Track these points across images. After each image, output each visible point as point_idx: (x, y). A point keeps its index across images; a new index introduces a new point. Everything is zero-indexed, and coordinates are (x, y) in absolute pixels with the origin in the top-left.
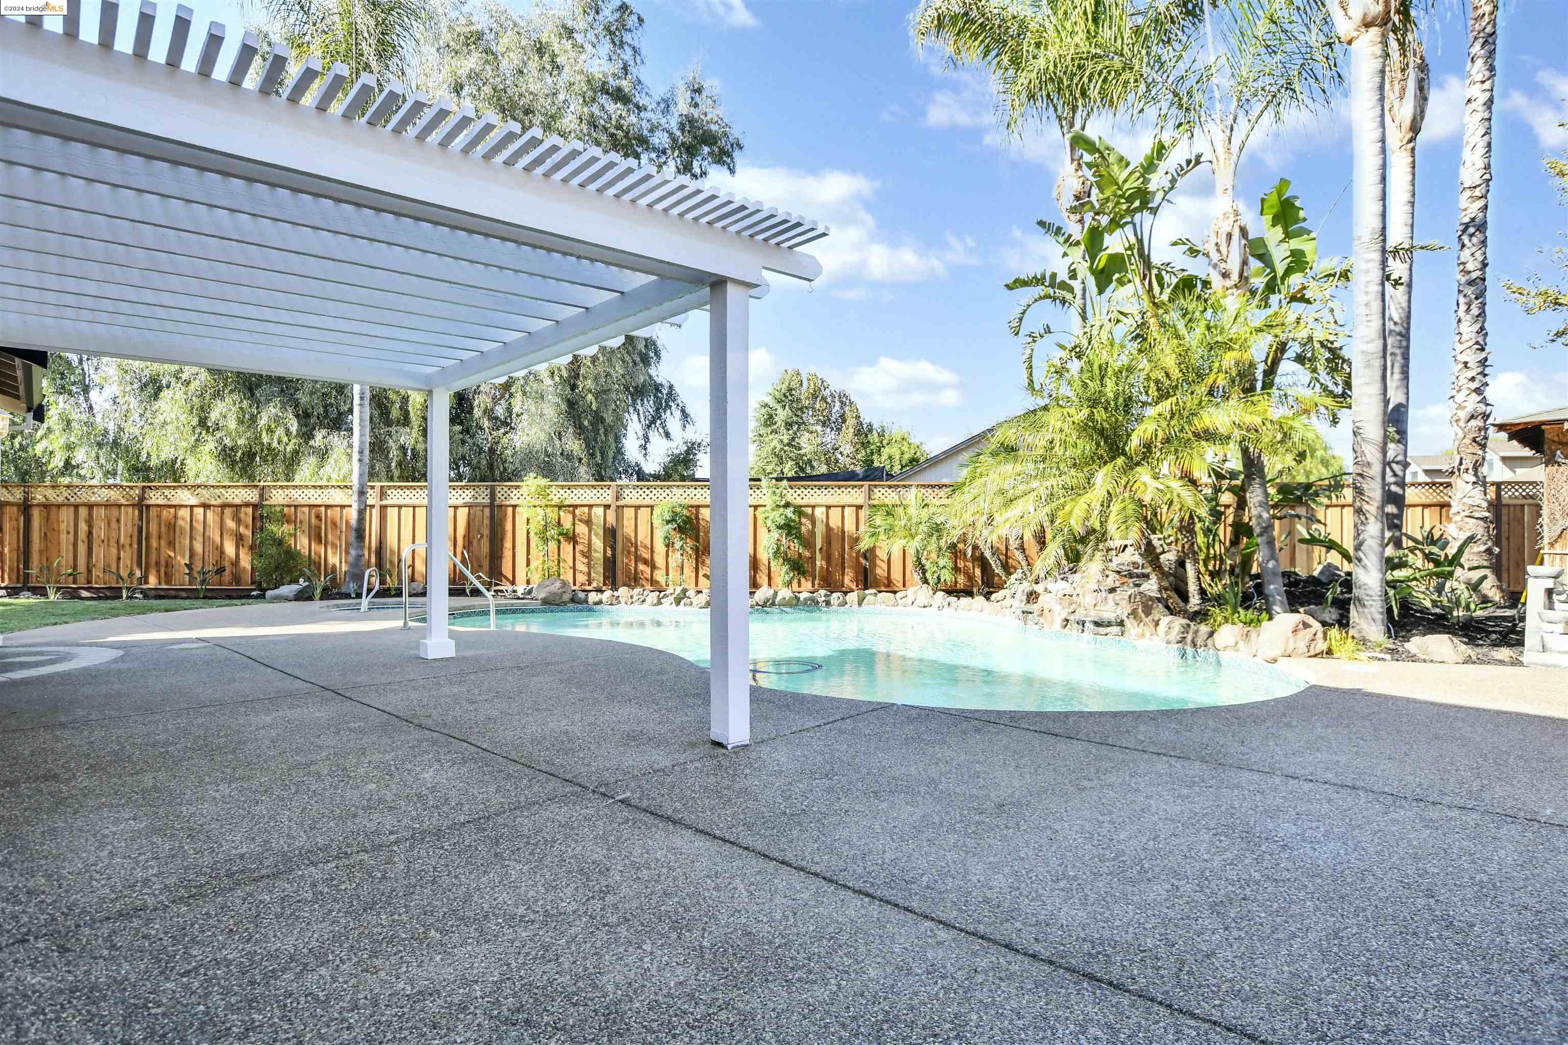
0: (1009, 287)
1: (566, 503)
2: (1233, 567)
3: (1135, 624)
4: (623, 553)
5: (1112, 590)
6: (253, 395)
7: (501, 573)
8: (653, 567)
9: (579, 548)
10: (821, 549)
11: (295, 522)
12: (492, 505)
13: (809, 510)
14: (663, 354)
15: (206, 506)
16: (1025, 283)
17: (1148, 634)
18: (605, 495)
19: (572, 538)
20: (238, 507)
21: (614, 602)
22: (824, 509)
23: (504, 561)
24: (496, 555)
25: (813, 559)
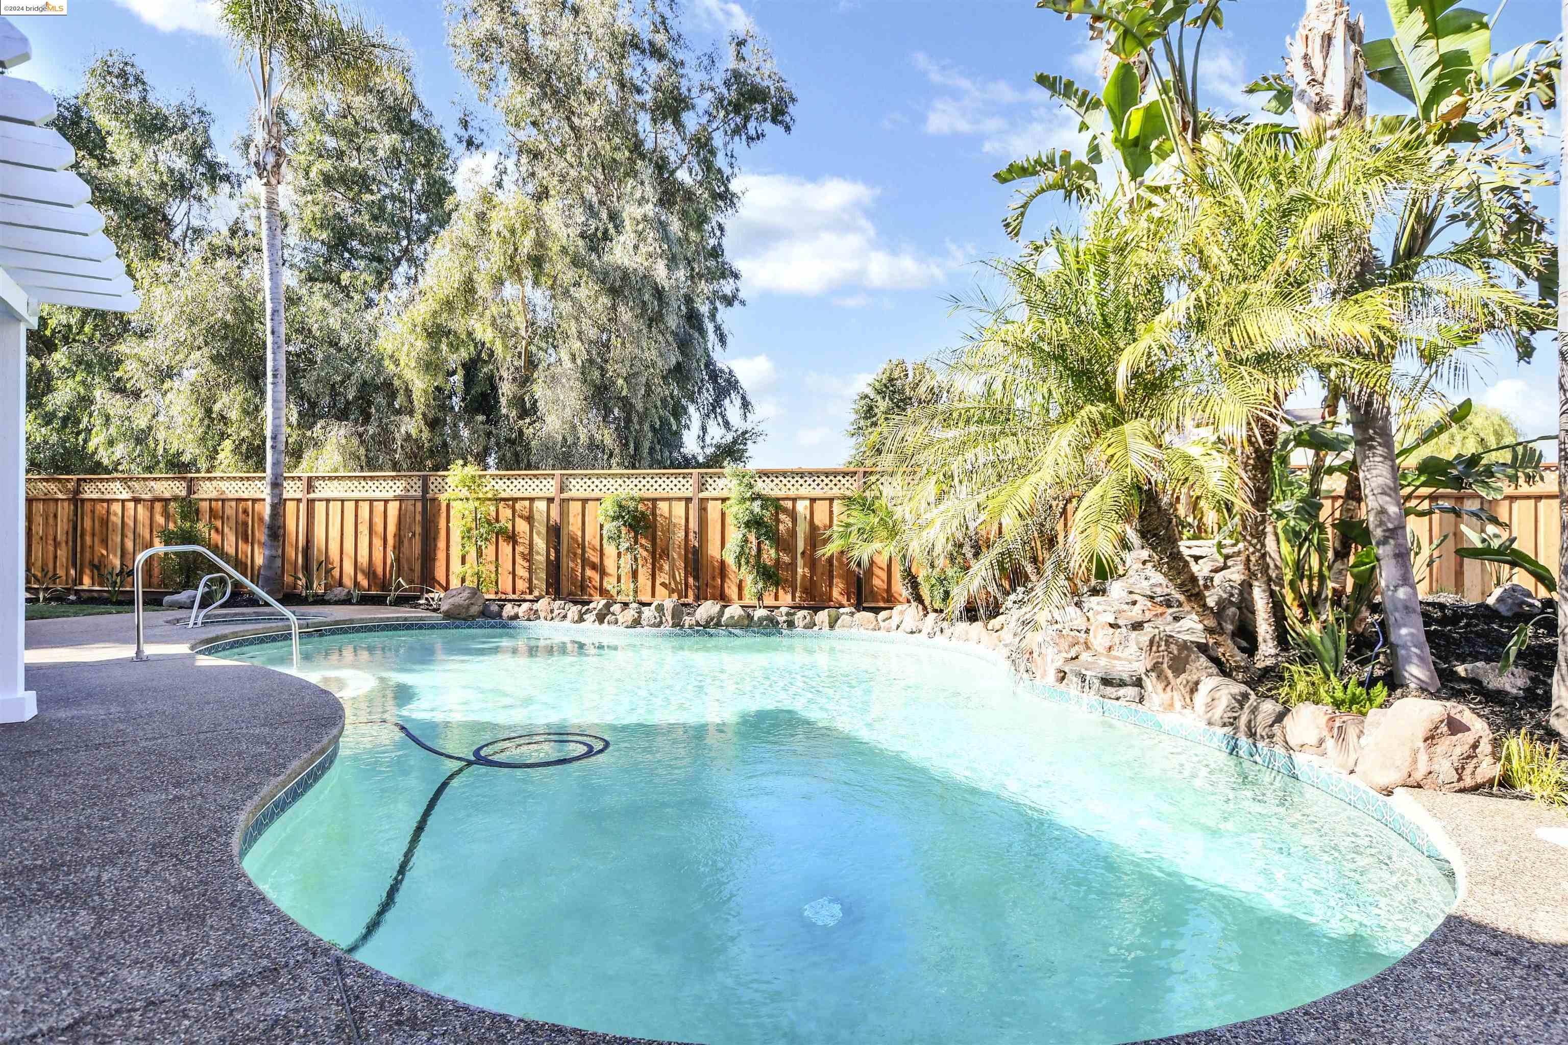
0: (1001, 178)
1: (503, 495)
2: (1338, 594)
3: (1160, 686)
4: (568, 555)
5: (1137, 626)
6: (257, 384)
7: (434, 578)
8: (603, 573)
9: (519, 549)
10: (803, 553)
11: (222, 518)
12: (424, 499)
13: (789, 504)
14: (730, 340)
15: (137, 500)
16: (1024, 172)
17: (1178, 705)
18: (548, 486)
19: (512, 538)
20: (167, 501)
21: (532, 617)
22: (807, 503)
23: (438, 564)
24: (428, 557)
25: (793, 566)
